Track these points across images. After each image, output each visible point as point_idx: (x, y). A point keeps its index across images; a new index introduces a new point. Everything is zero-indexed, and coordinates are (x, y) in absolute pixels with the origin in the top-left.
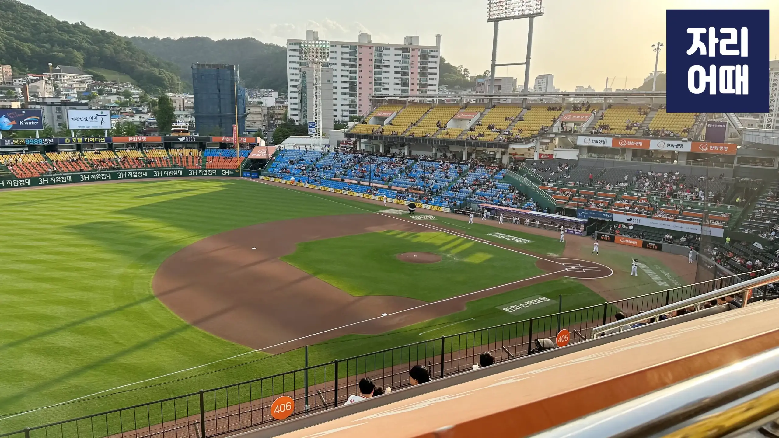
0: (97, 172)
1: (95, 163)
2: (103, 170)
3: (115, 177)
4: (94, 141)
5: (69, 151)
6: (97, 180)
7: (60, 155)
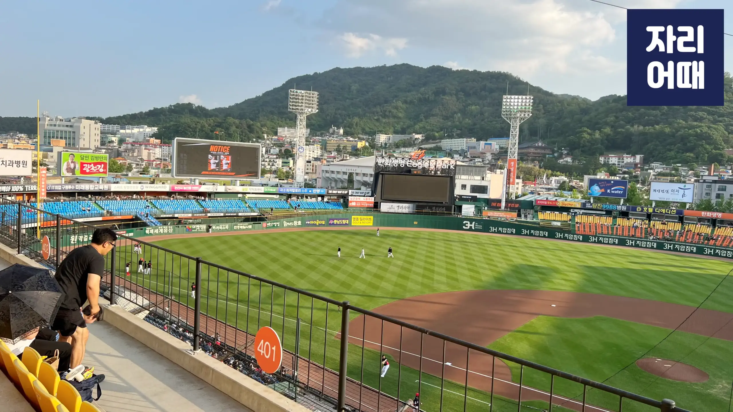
0: (648, 240)
1: (653, 231)
2: (654, 239)
3: (660, 247)
4: (664, 212)
5: (638, 219)
6: (641, 247)
7: (628, 221)
